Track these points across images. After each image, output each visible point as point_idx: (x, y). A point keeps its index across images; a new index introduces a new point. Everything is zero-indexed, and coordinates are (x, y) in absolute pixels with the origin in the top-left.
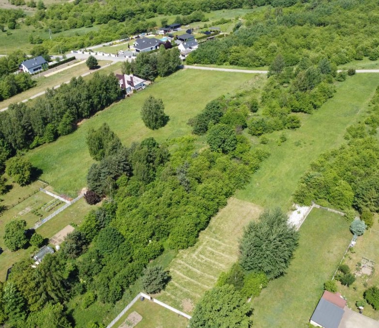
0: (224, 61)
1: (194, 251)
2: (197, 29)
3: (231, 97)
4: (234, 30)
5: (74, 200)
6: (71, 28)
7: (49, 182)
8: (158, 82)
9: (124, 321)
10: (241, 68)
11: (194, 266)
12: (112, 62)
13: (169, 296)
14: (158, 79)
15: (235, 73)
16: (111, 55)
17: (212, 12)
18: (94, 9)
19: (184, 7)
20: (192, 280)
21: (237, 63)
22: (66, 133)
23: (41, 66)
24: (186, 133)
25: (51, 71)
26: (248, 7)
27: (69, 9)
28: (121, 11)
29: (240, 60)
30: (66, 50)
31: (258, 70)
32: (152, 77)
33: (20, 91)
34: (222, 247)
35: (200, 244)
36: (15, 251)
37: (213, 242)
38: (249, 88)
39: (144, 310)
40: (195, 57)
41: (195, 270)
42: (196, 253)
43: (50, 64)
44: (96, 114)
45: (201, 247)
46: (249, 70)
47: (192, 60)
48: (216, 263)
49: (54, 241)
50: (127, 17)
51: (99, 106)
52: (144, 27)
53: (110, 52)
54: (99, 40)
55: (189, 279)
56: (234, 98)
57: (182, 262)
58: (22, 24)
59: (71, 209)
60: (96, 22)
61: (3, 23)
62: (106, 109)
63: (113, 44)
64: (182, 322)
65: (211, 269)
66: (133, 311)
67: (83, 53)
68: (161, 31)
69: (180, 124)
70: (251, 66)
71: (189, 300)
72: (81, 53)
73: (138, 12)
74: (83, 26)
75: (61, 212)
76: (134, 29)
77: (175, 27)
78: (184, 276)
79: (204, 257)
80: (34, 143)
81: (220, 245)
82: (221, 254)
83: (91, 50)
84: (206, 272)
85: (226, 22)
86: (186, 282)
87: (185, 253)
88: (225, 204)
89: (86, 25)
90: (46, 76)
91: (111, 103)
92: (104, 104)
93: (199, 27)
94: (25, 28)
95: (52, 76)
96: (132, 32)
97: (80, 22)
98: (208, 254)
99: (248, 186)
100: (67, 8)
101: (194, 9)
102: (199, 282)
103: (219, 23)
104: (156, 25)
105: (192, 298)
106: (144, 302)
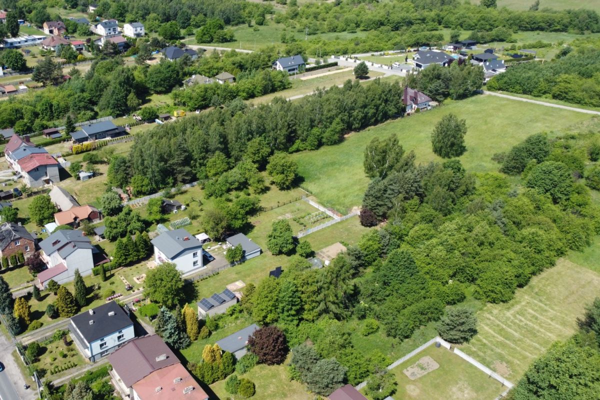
0: (545, 93)
1: (509, 309)
2: (500, 50)
3: (557, 138)
4: (558, 57)
5: (344, 217)
6: (330, 31)
7: (313, 193)
8: (447, 105)
9: (415, 363)
10: (569, 104)
11: (509, 326)
12: (384, 74)
13: (475, 352)
14: (448, 100)
15: (561, 110)
16: (383, 66)
17: (520, 33)
18: (360, 12)
19: (482, 22)
20: (508, 342)
21: (565, 97)
22: (332, 142)
23: (297, 67)
24: (491, 170)
25: (308, 75)
26: (576, 31)
27: (328, 10)
28: (396, 17)
29: (570, 94)
30: (326, 54)
31: (596, 110)
32: (441, 97)
33: (274, 90)
34: (549, 314)
35: (517, 303)
36: (276, 255)
37: (536, 305)
38: (585, 131)
39: (441, 357)
40: (502, 81)
41: (509, 330)
42: (512, 312)
43: (307, 66)
44: (368, 128)
45: (517, 308)
46: (583, 108)
47: (497, 85)
48: (542, 330)
49: (321, 255)
50: (402, 26)
51: (373, 120)
52: (427, 39)
53: (383, 63)
54: (367, 48)
55: (502, 339)
56: (560, 139)
57: (492, 318)
58: (270, 20)
59: (340, 226)
60: (361, 28)
61: (249, 17)
62: (380, 125)
63: (384, 54)
64: (495, 385)
65: (535, 335)
66: (426, 355)
67: (347, 60)
68: (449, 47)
69: (481, 158)
70: (586, 103)
71: (504, 363)
72: (345, 59)
73: (417, 22)
74: (344, 30)
75: (329, 227)
76: (413, 40)
77: (469, 45)
78: (496, 335)
79: (523, 319)
80: (295, 147)
81: (546, 311)
82: (549, 321)
83: (356, 58)
84: (527, 337)
85: (543, 47)
86: (498, 342)
87: (496, 308)
88: (552, 264)
89: (349, 30)
90: (303, 78)
91: (387, 119)
92: (379, 118)
93: (503, 47)
94: (273, 25)
95: (309, 80)
96: (409, 43)
97: (341, 25)
98: (529, 317)
99: (587, 250)
100: (325, 8)
101: (495, 25)
102: (518, 347)
103: (534, 47)
104: (443, 39)
105: (508, 362)
106: (440, 350)
